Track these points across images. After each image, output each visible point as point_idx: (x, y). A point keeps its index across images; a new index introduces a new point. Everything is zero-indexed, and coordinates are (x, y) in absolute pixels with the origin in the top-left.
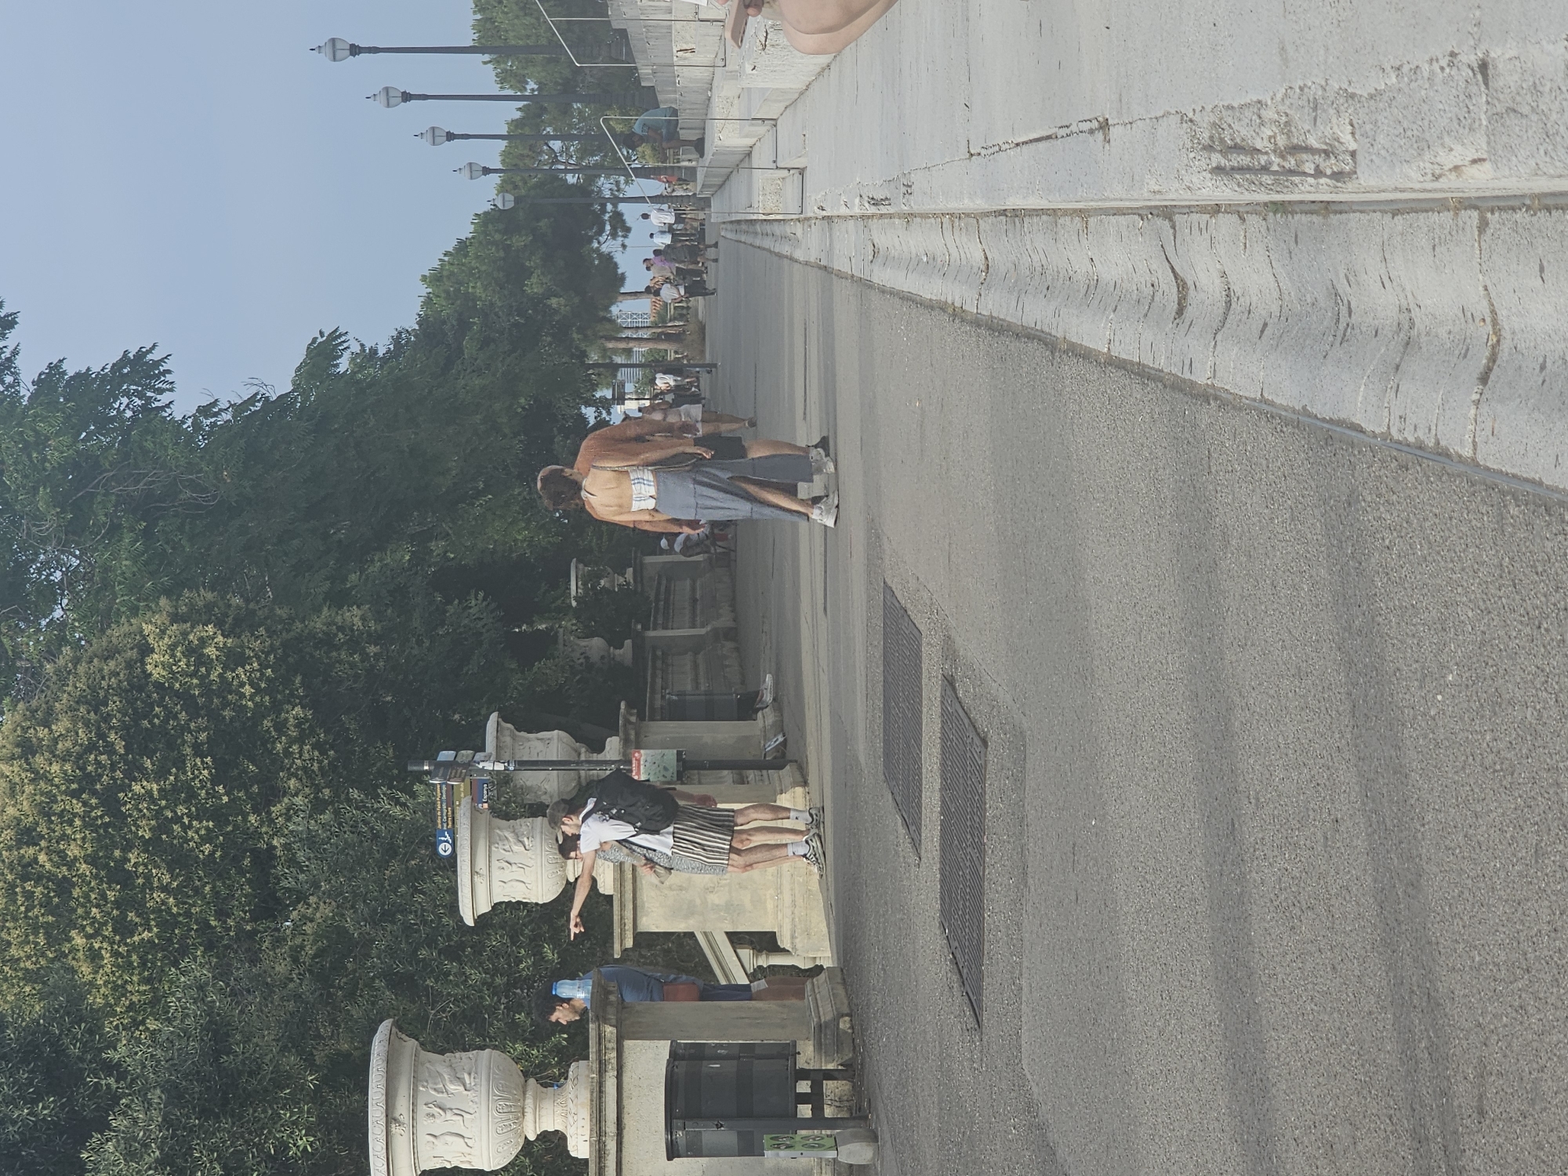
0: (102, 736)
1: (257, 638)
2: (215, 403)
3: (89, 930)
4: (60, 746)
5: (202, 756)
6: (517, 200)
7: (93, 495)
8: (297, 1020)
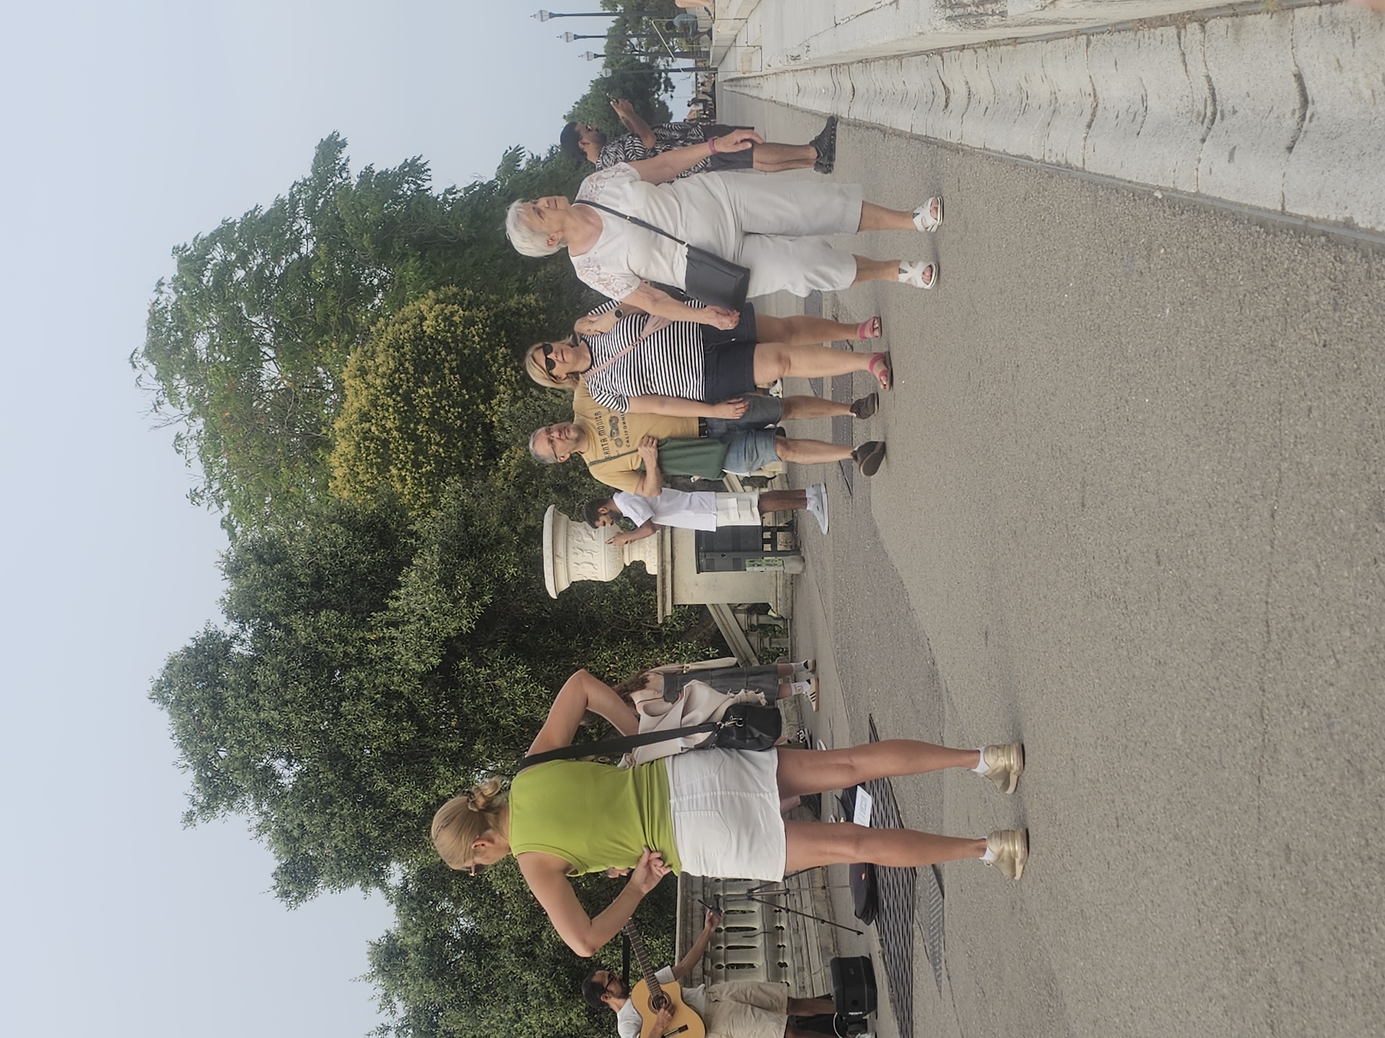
0: (402, 364)
1: (481, 311)
2: (454, 187)
3: (399, 466)
4: (380, 370)
5: (454, 374)
6: (613, 72)
7: (392, 238)
8: (507, 509)
